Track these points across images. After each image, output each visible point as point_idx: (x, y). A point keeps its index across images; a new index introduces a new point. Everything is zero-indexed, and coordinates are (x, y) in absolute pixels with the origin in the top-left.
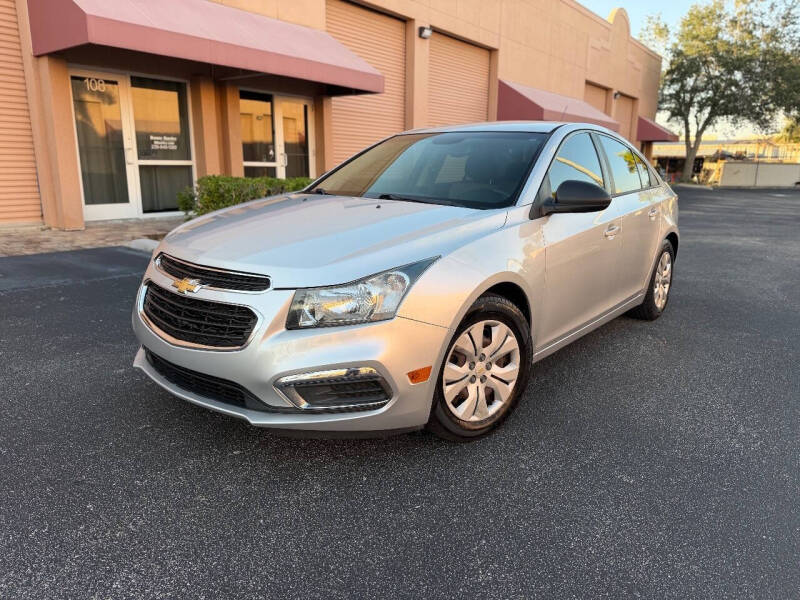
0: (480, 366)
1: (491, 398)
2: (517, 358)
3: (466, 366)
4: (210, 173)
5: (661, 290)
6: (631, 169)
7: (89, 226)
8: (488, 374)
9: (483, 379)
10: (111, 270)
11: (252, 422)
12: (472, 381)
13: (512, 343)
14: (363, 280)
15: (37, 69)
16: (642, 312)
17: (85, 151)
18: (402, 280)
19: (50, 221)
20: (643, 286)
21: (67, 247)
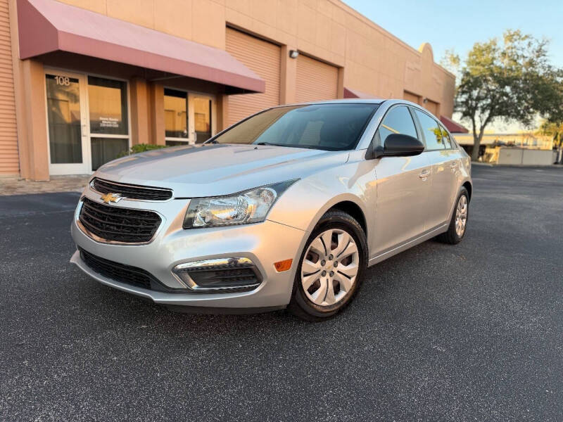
0: (329, 263)
1: (337, 288)
2: (356, 259)
3: (319, 262)
4: (141, 142)
5: (460, 223)
7: (52, 178)
8: (335, 270)
9: (332, 274)
11: (155, 300)
12: (323, 274)
13: (353, 248)
14: (242, 193)
15: (22, 68)
16: (446, 238)
17: (53, 126)
18: (271, 195)
19: (25, 174)
20: (448, 218)
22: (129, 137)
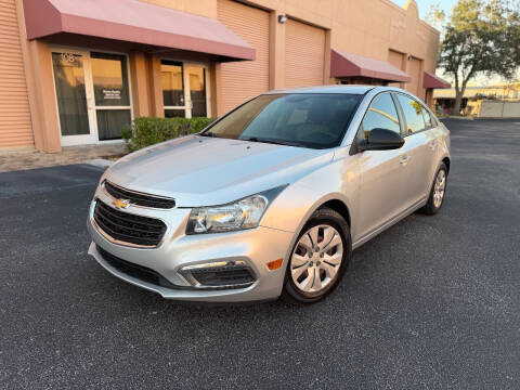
0: (316, 255)
1: (323, 275)
2: (341, 249)
3: (307, 255)
4: (142, 115)
5: (438, 195)
6: (418, 113)
7: (64, 149)
8: (321, 260)
9: (318, 264)
10: (77, 180)
11: (164, 296)
12: (311, 265)
13: (337, 239)
14: (237, 202)
15: (29, 48)
16: (426, 210)
17: (61, 101)
18: (263, 201)
19: (39, 146)
20: (425, 194)
21: (50, 164)
22: (131, 107)
